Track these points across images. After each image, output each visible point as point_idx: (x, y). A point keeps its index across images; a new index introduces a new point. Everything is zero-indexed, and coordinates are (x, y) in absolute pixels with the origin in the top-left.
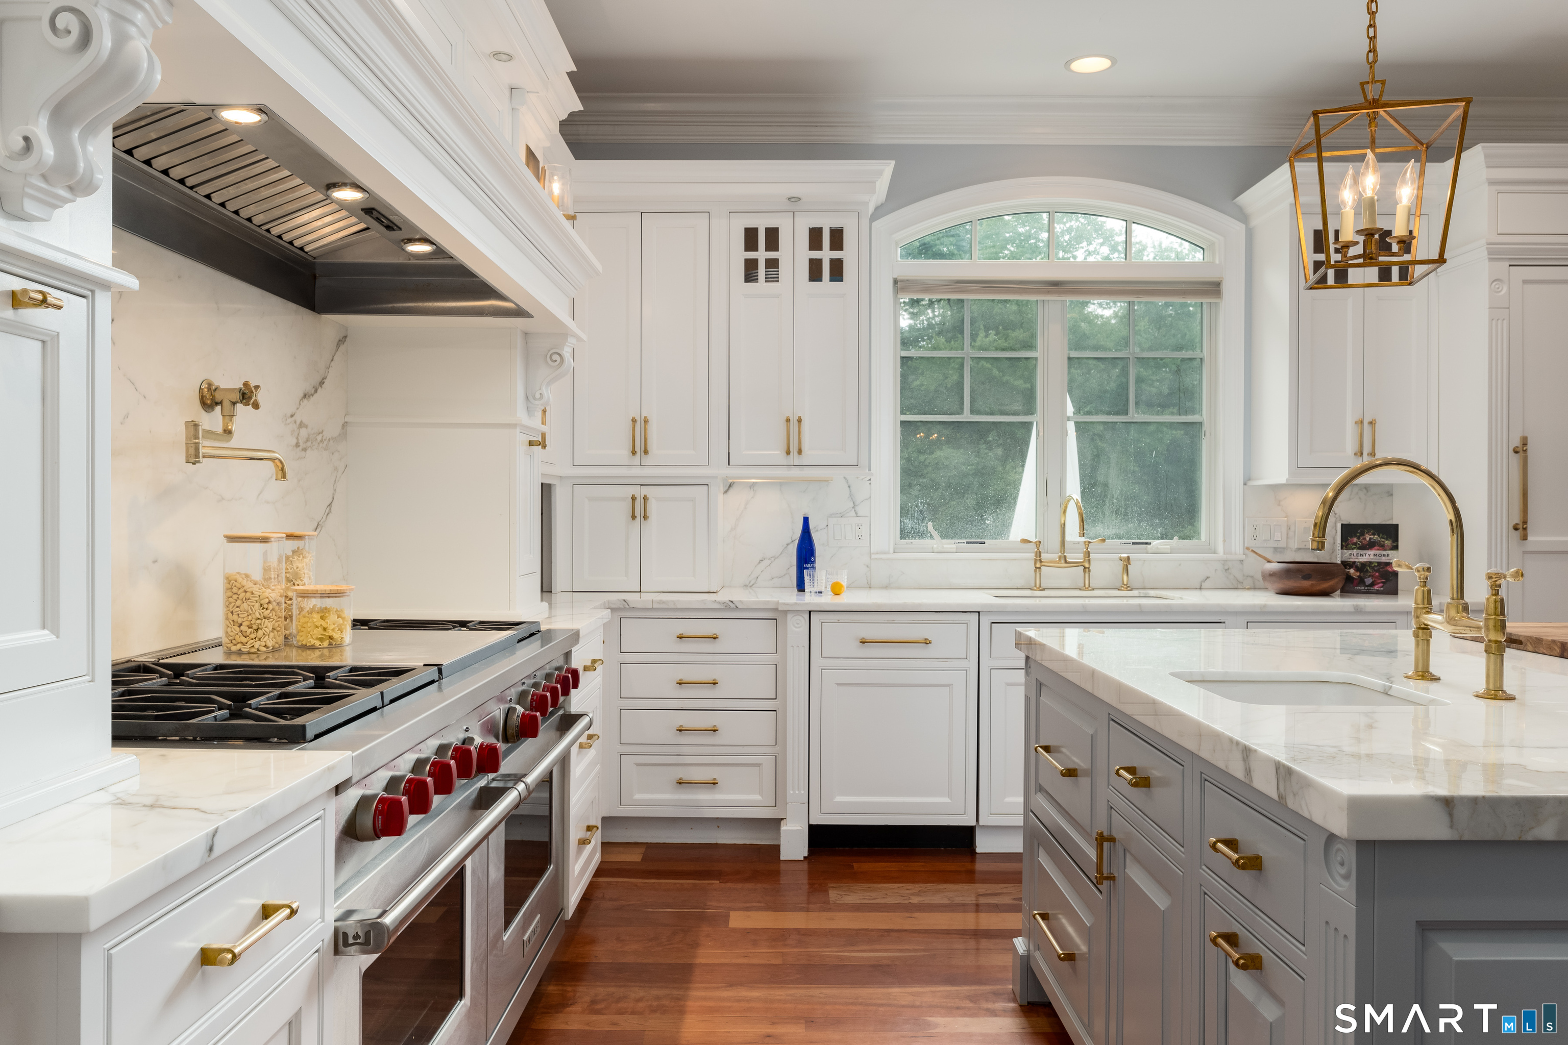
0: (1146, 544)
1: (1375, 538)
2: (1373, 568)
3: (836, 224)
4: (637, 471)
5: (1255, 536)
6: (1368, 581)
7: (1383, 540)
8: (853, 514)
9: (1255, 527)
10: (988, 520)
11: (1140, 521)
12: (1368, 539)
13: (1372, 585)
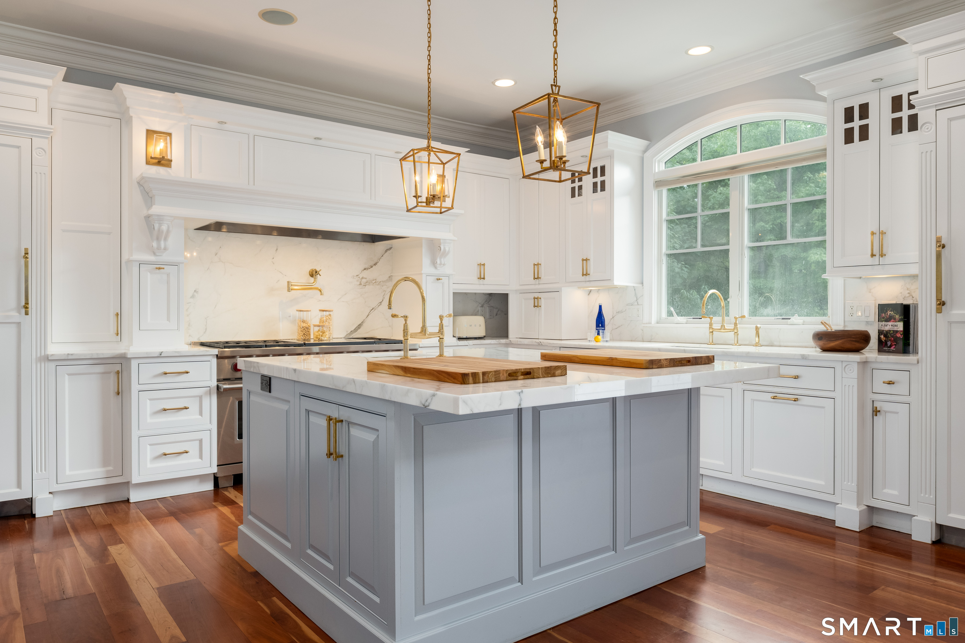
0: (788, 319)
1: (892, 314)
2: (891, 334)
3: (602, 164)
4: (537, 287)
5: (852, 314)
6: (889, 343)
7: (895, 315)
8: (636, 303)
9: (852, 307)
10: (709, 306)
11: (793, 305)
12: (889, 314)
13: (890, 346)
